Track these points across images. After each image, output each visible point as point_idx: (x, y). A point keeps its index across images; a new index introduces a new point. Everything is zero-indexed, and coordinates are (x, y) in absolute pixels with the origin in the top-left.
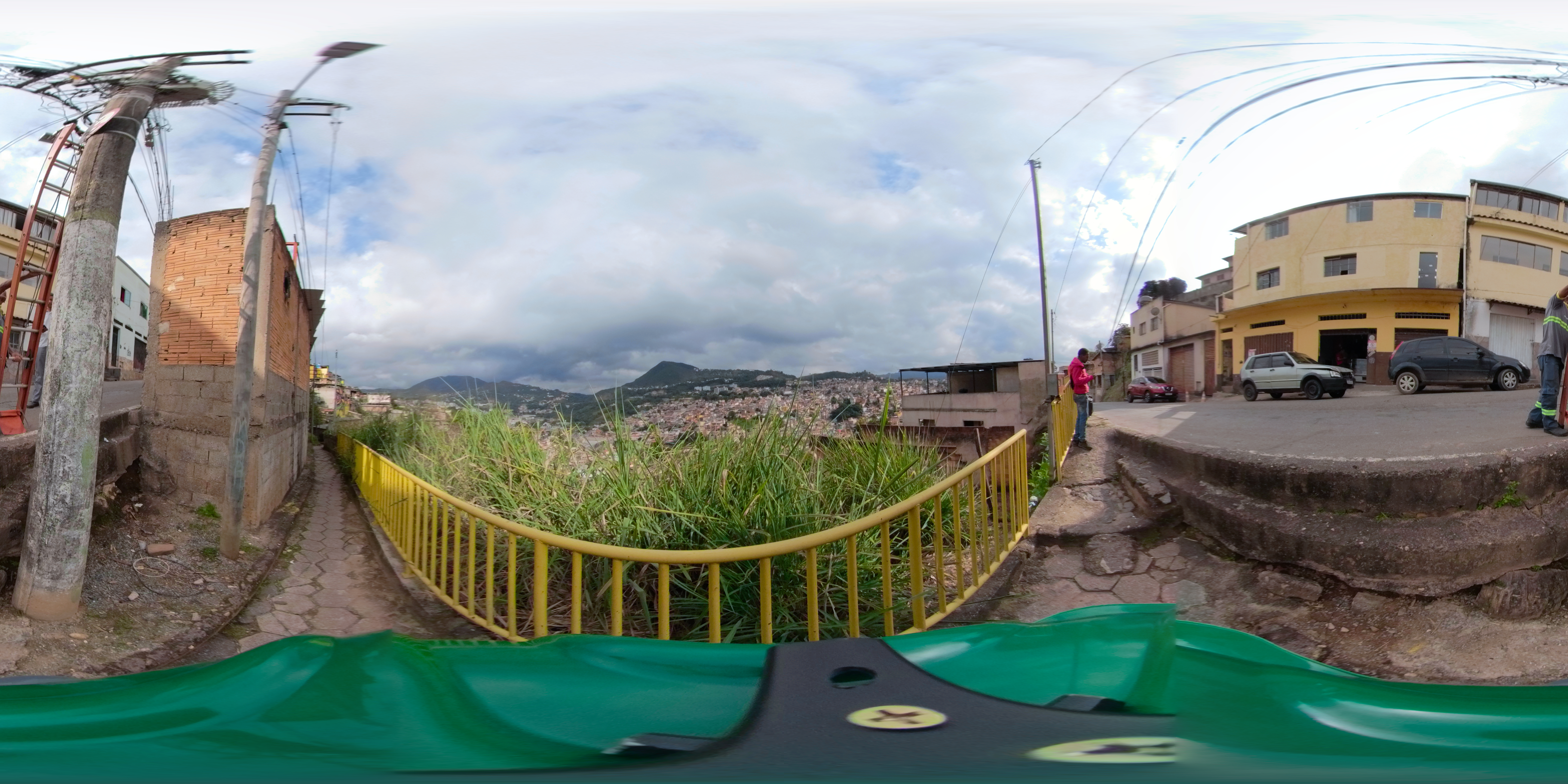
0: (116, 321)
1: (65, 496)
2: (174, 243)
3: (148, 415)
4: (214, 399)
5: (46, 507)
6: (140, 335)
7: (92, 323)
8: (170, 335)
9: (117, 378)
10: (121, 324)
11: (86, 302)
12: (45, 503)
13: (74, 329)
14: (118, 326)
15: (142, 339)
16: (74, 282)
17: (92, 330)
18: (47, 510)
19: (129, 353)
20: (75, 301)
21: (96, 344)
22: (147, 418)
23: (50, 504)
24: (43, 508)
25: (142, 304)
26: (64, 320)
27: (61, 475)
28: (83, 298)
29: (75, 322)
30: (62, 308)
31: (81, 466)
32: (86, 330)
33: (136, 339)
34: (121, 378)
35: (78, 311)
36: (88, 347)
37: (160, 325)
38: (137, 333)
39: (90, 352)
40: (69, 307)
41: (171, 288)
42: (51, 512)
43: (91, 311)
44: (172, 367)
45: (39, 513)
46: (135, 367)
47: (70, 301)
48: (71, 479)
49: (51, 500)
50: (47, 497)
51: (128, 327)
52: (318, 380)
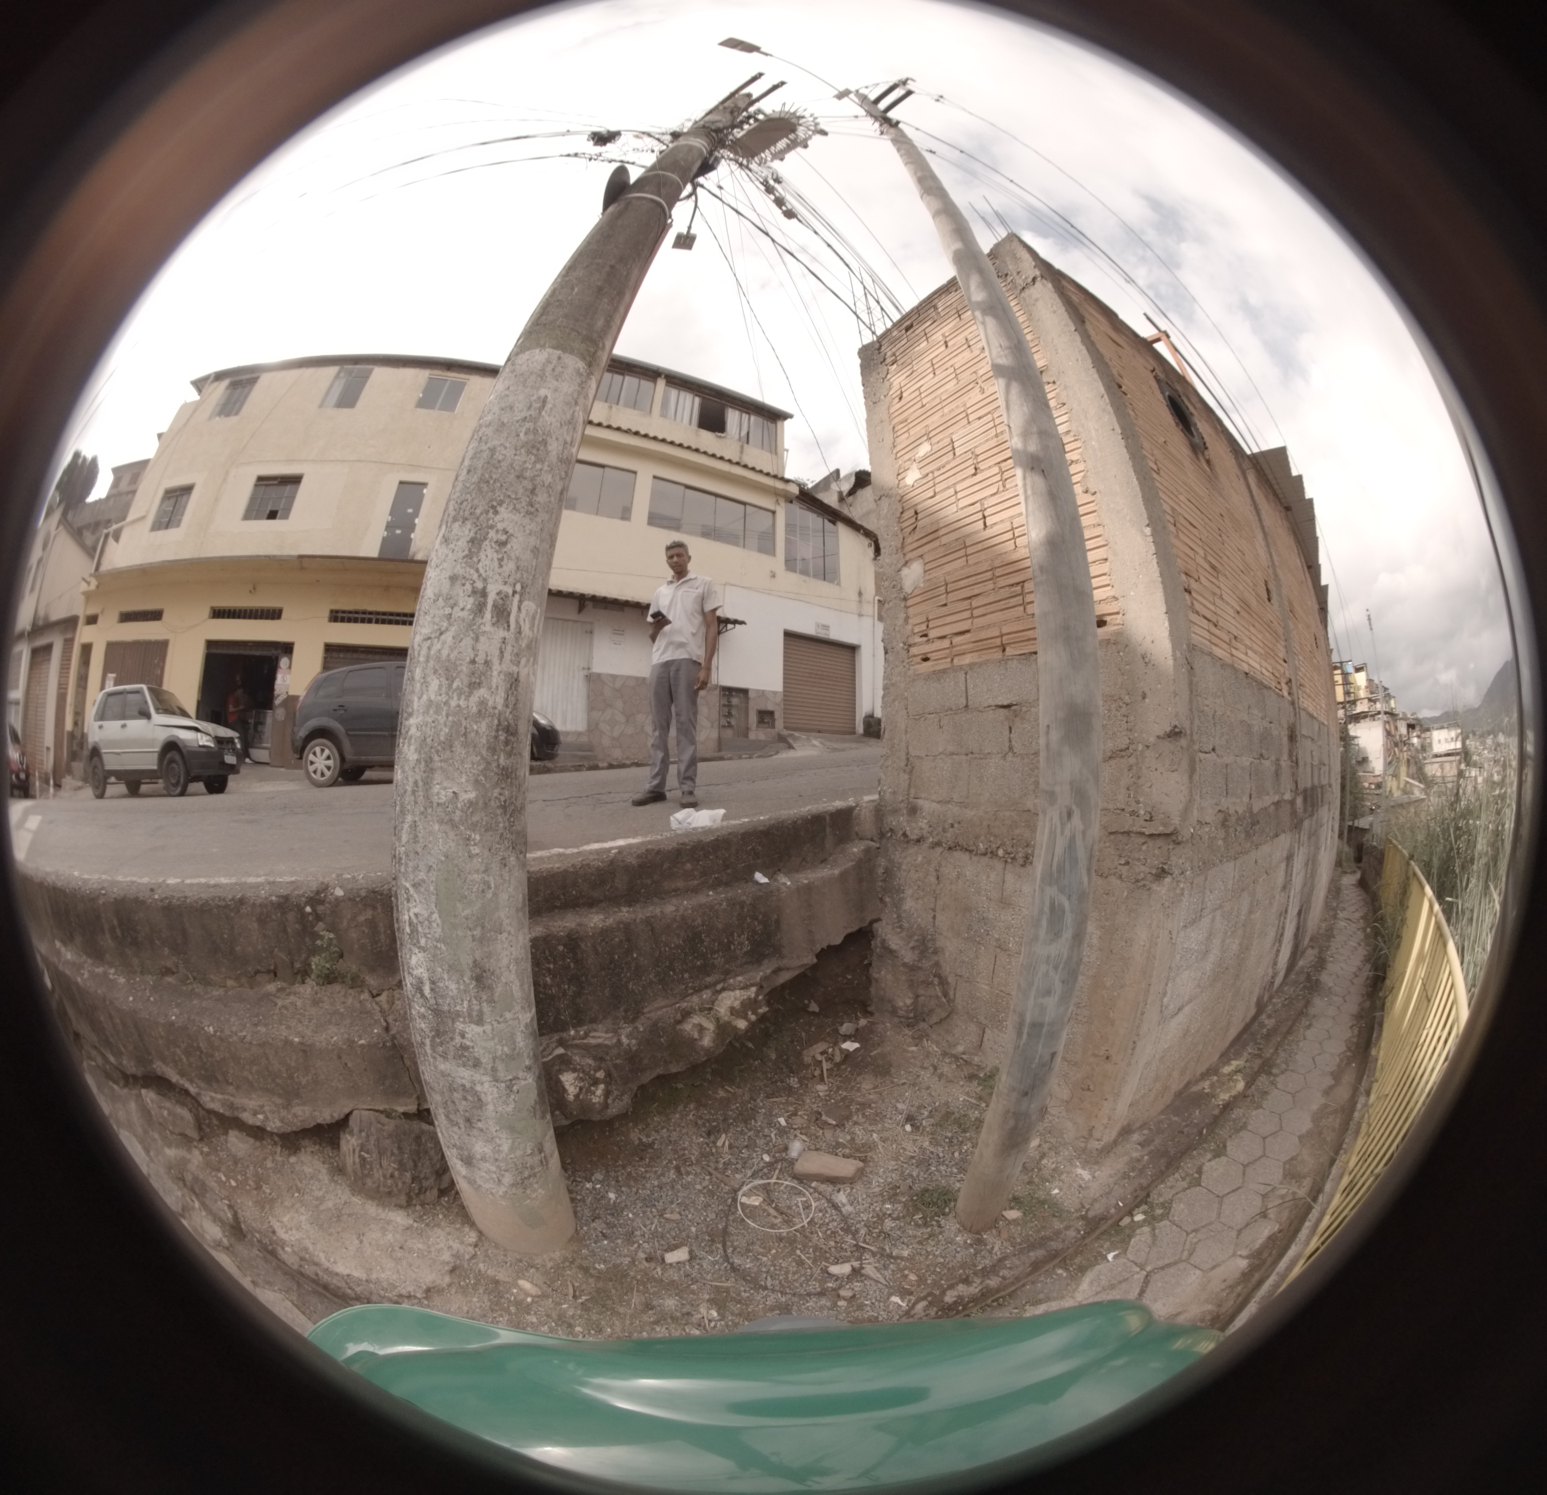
52: (1354, 703)
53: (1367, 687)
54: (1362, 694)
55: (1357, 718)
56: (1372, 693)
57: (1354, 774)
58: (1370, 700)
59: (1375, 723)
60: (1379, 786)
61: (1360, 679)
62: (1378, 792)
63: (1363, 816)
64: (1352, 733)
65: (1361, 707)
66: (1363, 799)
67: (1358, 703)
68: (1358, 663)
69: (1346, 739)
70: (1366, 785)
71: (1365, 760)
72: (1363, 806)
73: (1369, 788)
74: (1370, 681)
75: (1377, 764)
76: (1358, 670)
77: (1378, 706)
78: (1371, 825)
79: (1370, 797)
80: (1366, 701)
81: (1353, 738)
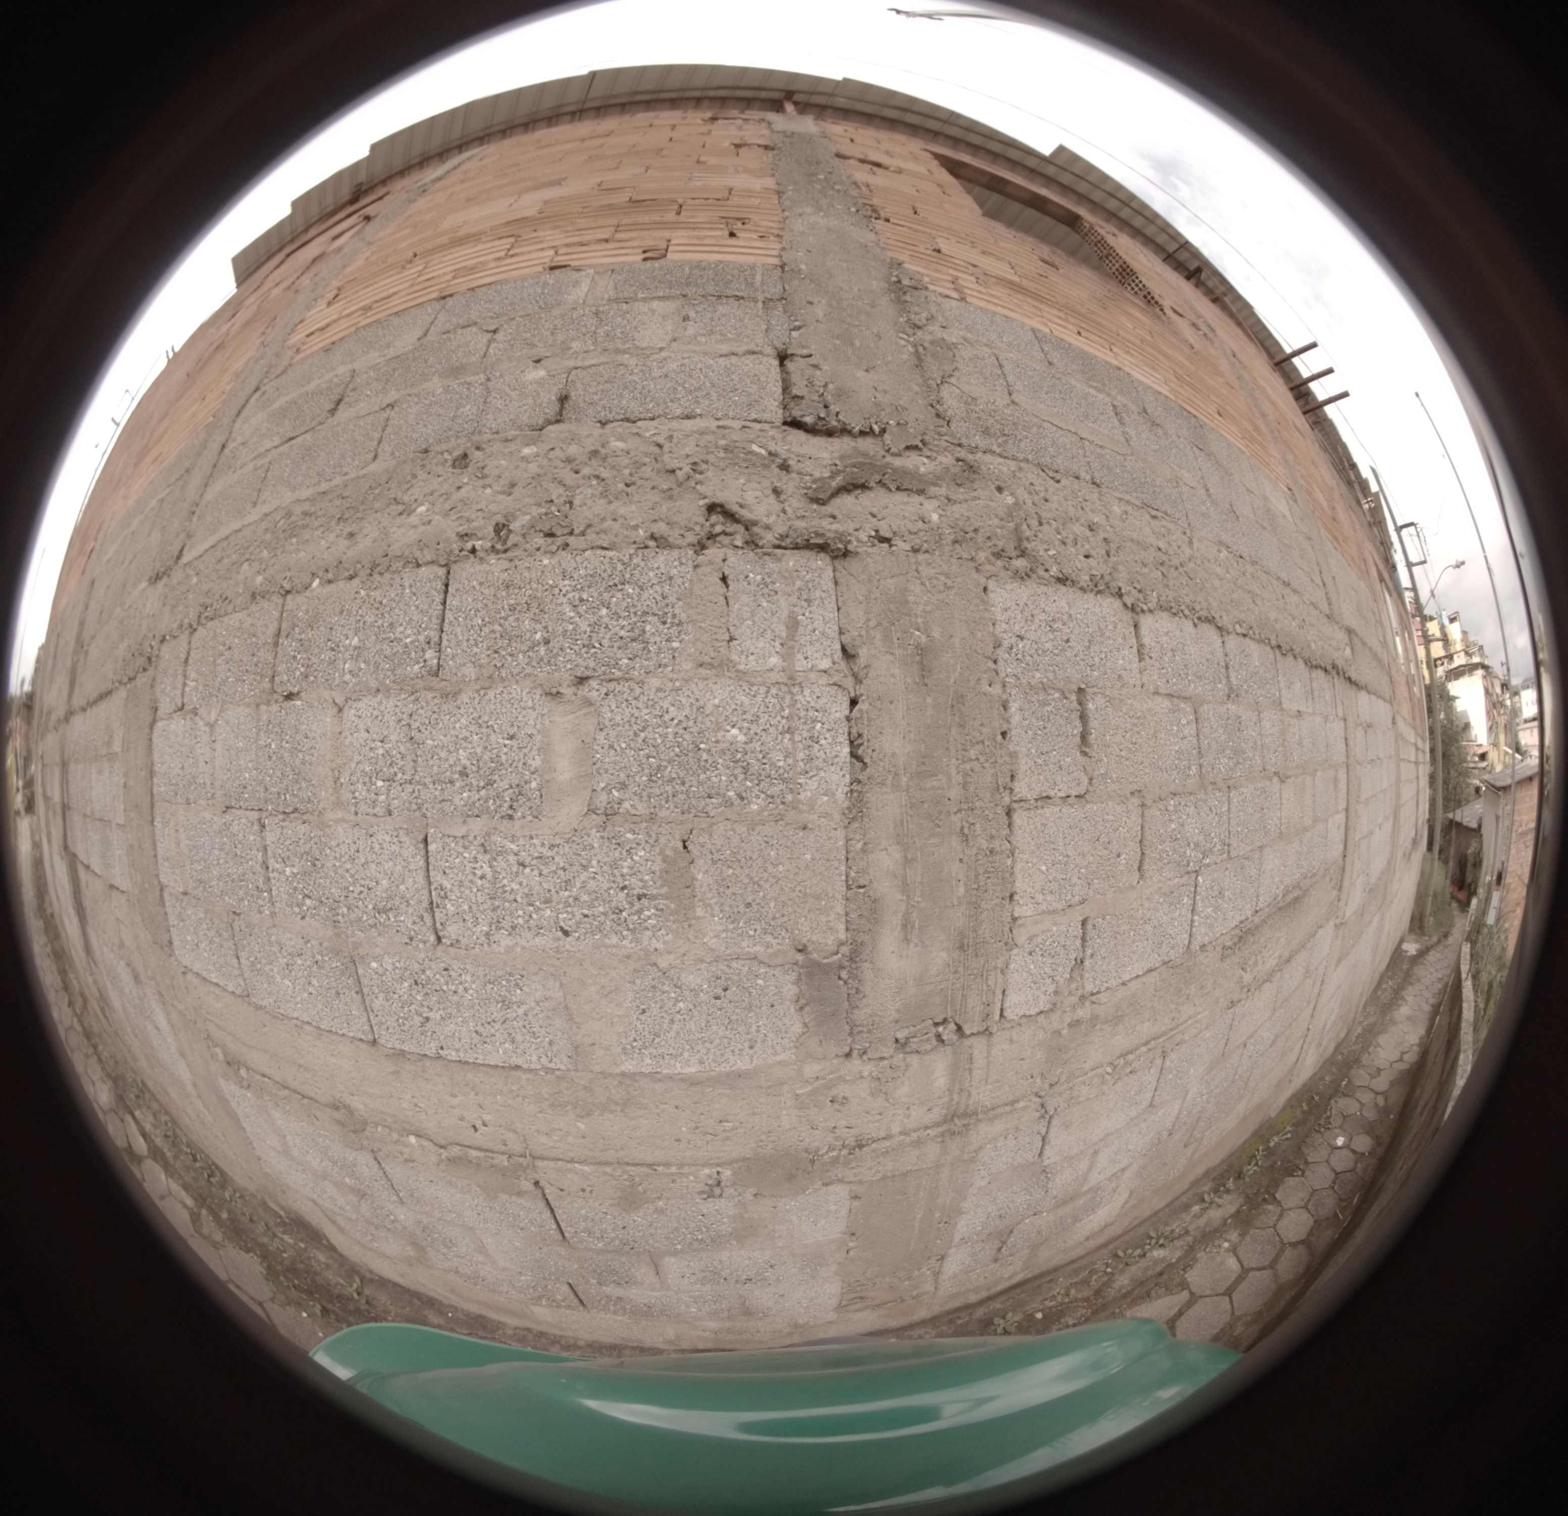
52: (1450, 657)
53: (1462, 640)
54: (1459, 647)
55: (1456, 674)
56: (1467, 645)
58: (1467, 653)
59: (1474, 678)
60: (1483, 757)
61: (1456, 630)
62: (1484, 764)
63: (1468, 802)
64: (1452, 694)
65: (1460, 660)
67: (1455, 657)
68: (1453, 613)
69: (1447, 700)
70: (1470, 753)
71: (1467, 726)
72: (1468, 785)
74: (1465, 632)
75: (1480, 733)
76: (1452, 620)
77: (1476, 660)
79: (1476, 771)
80: (1463, 654)
81: (1454, 698)
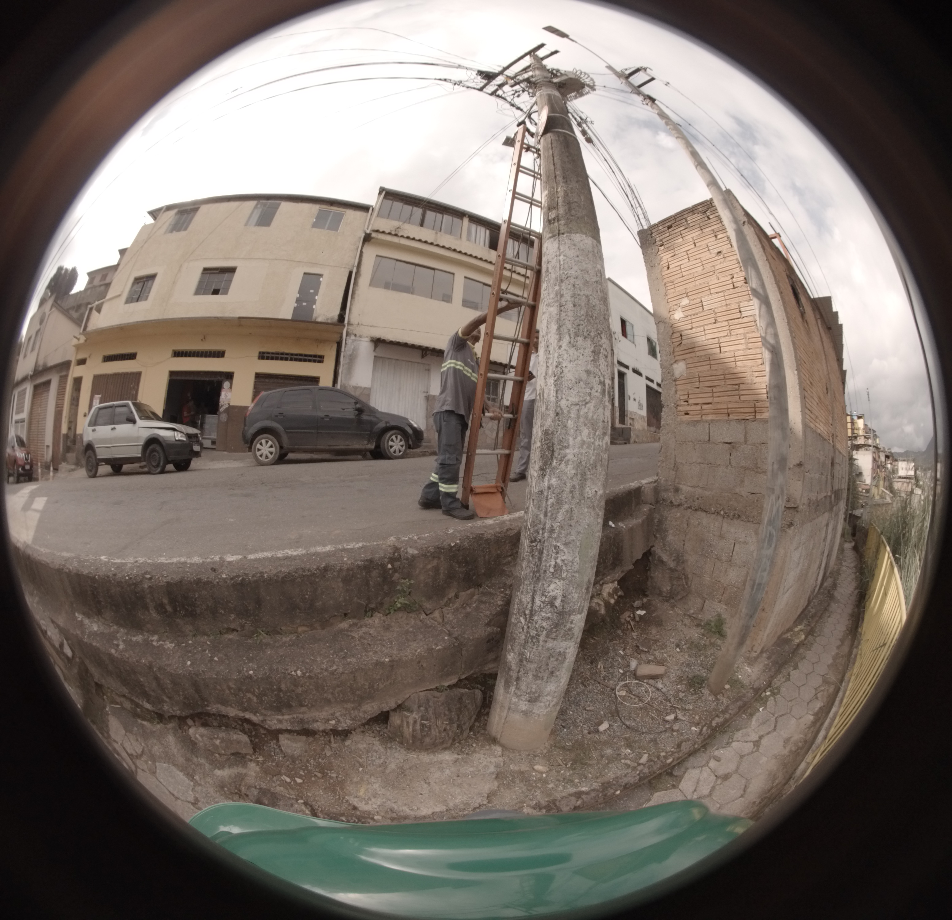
0: (620, 363)
1: (555, 598)
2: (665, 257)
3: (666, 490)
4: (746, 468)
5: (531, 611)
6: (652, 381)
7: (590, 367)
8: (689, 380)
9: (627, 441)
10: (627, 367)
11: (580, 339)
12: (529, 606)
13: (569, 375)
14: (623, 369)
15: (654, 386)
16: (563, 314)
17: (592, 376)
18: (532, 615)
19: (640, 406)
20: (566, 339)
21: (598, 394)
22: (664, 495)
23: (536, 608)
24: (527, 612)
25: (649, 340)
26: (555, 364)
27: (552, 570)
28: (577, 335)
29: (570, 366)
30: (551, 349)
31: (577, 559)
32: (584, 376)
33: (648, 387)
34: (632, 440)
35: (572, 351)
36: (588, 399)
37: (675, 366)
38: (647, 378)
39: (591, 405)
40: (560, 347)
41: (678, 315)
42: (536, 618)
43: (588, 351)
44: (695, 423)
45: (522, 620)
46: (649, 424)
47: (560, 339)
48: (564, 575)
49: (538, 602)
50: (533, 599)
51: (636, 371)
52: (856, 438)
53: (864, 429)
54: (861, 433)
55: (858, 447)
56: (866, 433)
57: (854, 482)
58: (865, 437)
59: (867, 452)
60: (868, 491)
61: (860, 423)
62: (867, 495)
63: (857, 509)
64: (855, 457)
65: (861, 441)
66: (858, 498)
67: (859, 438)
68: (860, 413)
69: (851, 460)
70: (860, 489)
71: (860, 474)
72: (858, 502)
73: (862, 492)
74: (866, 425)
75: (867, 478)
76: (859, 417)
77: (870, 442)
78: (862, 514)
79: (862, 497)
80: (863, 438)
81: (855, 459)
